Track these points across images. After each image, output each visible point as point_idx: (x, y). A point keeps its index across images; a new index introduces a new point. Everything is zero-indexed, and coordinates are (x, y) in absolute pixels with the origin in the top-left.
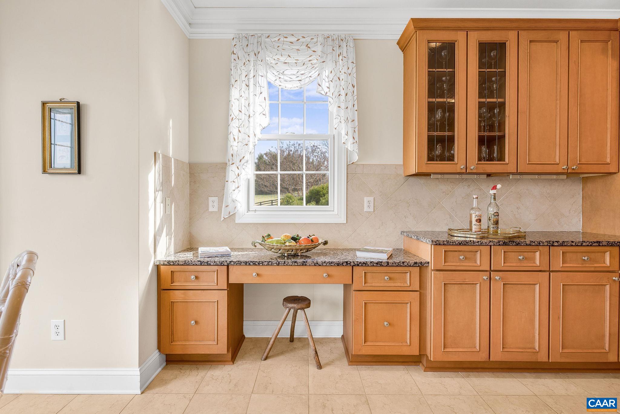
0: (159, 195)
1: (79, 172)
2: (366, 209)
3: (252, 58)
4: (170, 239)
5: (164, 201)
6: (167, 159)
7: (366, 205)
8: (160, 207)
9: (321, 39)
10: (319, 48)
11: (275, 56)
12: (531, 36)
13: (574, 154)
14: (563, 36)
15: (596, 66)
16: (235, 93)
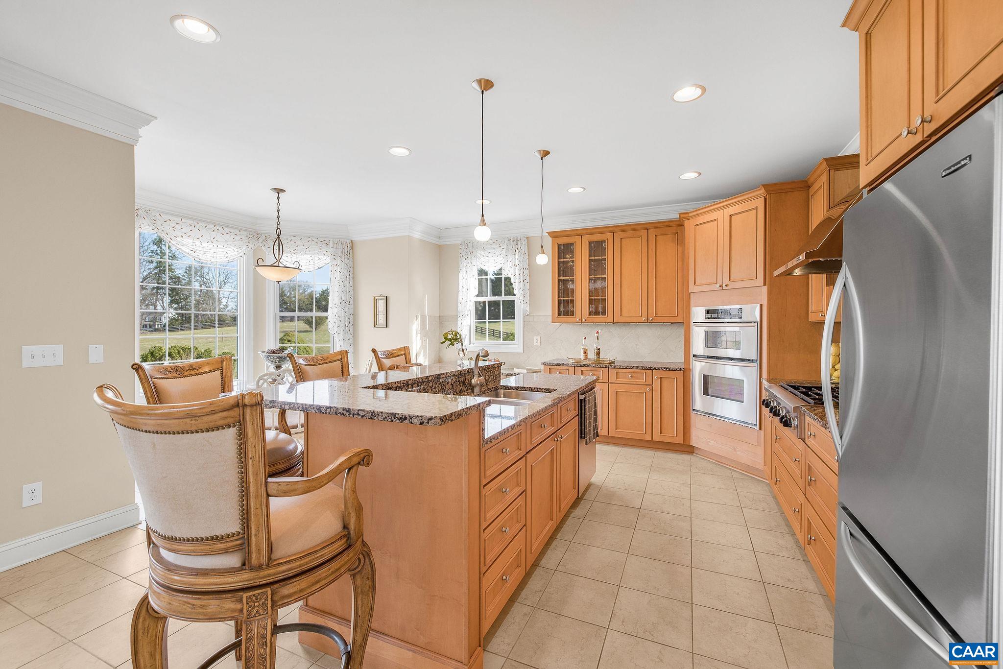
0: (419, 335)
1: (387, 327)
2: (535, 344)
3: (469, 256)
4: (426, 358)
5: (422, 339)
6: (423, 317)
7: (535, 341)
8: (420, 342)
9: (506, 241)
10: (505, 247)
11: (483, 253)
12: (622, 235)
13: (652, 311)
14: (644, 233)
15: (667, 250)
16: (460, 276)
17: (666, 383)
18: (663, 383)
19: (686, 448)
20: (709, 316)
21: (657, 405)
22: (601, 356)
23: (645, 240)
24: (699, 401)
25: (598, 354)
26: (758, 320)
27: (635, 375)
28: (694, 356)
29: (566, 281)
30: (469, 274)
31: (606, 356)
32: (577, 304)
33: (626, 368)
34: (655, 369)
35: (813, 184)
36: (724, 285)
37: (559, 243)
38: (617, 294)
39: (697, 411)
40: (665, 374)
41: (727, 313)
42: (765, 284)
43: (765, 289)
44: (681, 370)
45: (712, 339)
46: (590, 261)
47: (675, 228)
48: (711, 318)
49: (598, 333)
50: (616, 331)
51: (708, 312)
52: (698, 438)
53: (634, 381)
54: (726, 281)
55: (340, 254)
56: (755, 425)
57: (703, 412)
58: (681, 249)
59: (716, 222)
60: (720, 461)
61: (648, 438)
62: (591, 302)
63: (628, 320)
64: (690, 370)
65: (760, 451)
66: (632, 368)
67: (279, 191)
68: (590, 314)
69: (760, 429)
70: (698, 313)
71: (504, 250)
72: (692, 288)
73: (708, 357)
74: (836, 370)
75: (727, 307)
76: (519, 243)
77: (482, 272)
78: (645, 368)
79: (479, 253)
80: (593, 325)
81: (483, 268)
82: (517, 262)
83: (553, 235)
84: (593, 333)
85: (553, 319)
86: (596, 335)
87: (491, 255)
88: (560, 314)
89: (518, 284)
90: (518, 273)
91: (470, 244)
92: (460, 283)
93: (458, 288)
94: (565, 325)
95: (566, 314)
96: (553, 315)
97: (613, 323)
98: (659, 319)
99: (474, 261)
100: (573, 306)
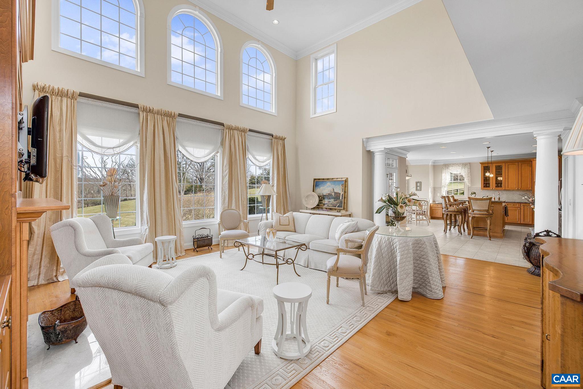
0: (430, 193)
1: (420, 191)
3: (446, 169)
9: (461, 164)
11: (452, 168)
12: (508, 164)
13: (520, 186)
14: (517, 163)
15: (526, 169)
16: (443, 175)
17: (525, 207)
21: (522, 213)
23: (517, 165)
25: (499, 199)
29: (486, 177)
30: (446, 175)
31: (502, 200)
32: (491, 184)
33: (511, 203)
34: (522, 203)
37: (484, 166)
38: (506, 181)
40: (525, 204)
46: (496, 171)
47: (528, 162)
50: (505, 192)
53: (513, 206)
58: (531, 168)
61: (519, 222)
62: (496, 183)
63: (510, 189)
66: (513, 203)
68: (496, 187)
71: (460, 167)
76: (467, 165)
77: (451, 174)
78: (518, 203)
79: (450, 168)
80: (497, 190)
81: (452, 172)
82: (466, 171)
83: (482, 163)
84: (497, 193)
85: (481, 188)
86: (498, 193)
87: (456, 168)
88: (484, 187)
89: (466, 178)
90: (466, 174)
91: (447, 165)
92: (443, 178)
93: (442, 179)
94: (486, 191)
95: (487, 187)
96: (481, 187)
97: (505, 190)
98: (522, 189)
99: (449, 170)
100: (489, 185)
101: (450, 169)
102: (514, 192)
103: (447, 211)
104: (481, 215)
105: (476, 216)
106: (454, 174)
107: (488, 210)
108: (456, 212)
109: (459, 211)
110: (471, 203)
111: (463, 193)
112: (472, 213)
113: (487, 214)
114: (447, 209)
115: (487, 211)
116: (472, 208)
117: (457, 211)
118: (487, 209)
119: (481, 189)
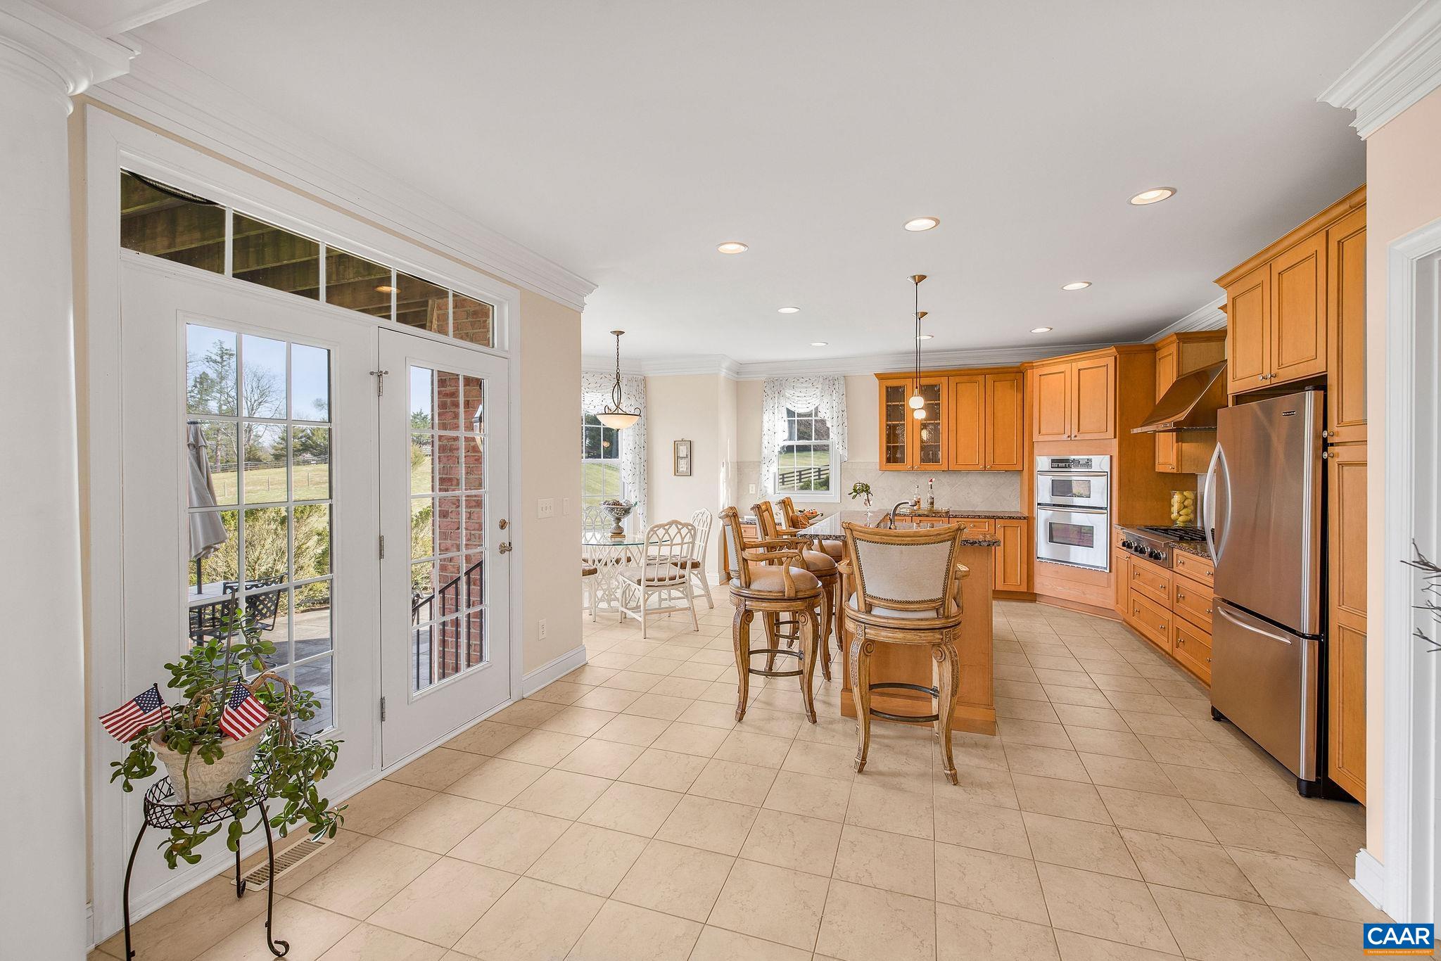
1: (690, 476)
3: (776, 395)
9: (821, 379)
10: (819, 386)
11: (792, 392)
12: (958, 379)
13: (990, 458)
14: (981, 378)
15: (1006, 398)
16: (766, 417)
17: (1009, 532)
18: (1006, 532)
19: (1030, 596)
20: (1055, 465)
21: (999, 553)
22: (935, 506)
23: (982, 387)
24: (1044, 549)
25: (932, 503)
26: (1108, 470)
27: (977, 524)
28: (1039, 504)
29: (895, 427)
30: (776, 417)
31: (940, 506)
32: (908, 451)
33: (968, 517)
34: (999, 518)
35: (1160, 349)
36: (1073, 436)
37: (887, 385)
38: (952, 438)
39: (1042, 558)
40: (1008, 522)
41: (1077, 463)
42: (1115, 437)
43: (1115, 442)
44: (1025, 518)
45: (1061, 488)
47: (1013, 375)
48: (1058, 467)
49: (931, 481)
50: (945, 479)
51: (1053, 461)
52: (1043, 585)
53: (976, 530)
54: (1075, 432)
55: (634, 392)
56: (1106, 569)
57: (1048, 559)
58: (1020, 396)
59: (1063, 374)
60: (1065, 605)
62: (923, 449)
63: (963, 468)
64: (1034, 518)
65: (1111, 592)
66: (974, 516)
67: (619, 333)
68: (923, 460)
69: (1110, 571)
70: (1043, 462)
71: (818, 390)
72: (1036, 438)
73: (1054, 505)
74: (1180, 515)
75: (1076, 457)
76: (836, 383)
77: (790, 413)
78: (988, 517)
79: (788, 392)
80: (925, 472)
81: (792, 409)
82: (835, 404)
83: (881, 377)
84: (924, 481)
85: (880, 466)
86: (930, 483)
87: (803, 395)
88: (888, 460)
89: (835, 428)
90: (835, 415)
91: (777, 382)
92: (766, 426)
93: (762, 431)
94: (895, 473)
95: (896, 461)
96: (880, 462)
97: (948, 471)
98: (998, 468)
99: (783, 401)
100: (903, 453)
101: (788, 395)
102: (971, 478)
103: (746, 592)
104: (899, 635)
105: (883, 636)
106: (799, 415)
107: (943, 600)
108: (790, 600)
109: (801, 595)
110: (858, 558)
111: (825, 484)
112: (863, 617)
113: (938, 623)
114: (748, 585)
115: (939, 606)
116: (864, 588)
117: (793, 595)
118: (941, 596)
119: (878, 468)
